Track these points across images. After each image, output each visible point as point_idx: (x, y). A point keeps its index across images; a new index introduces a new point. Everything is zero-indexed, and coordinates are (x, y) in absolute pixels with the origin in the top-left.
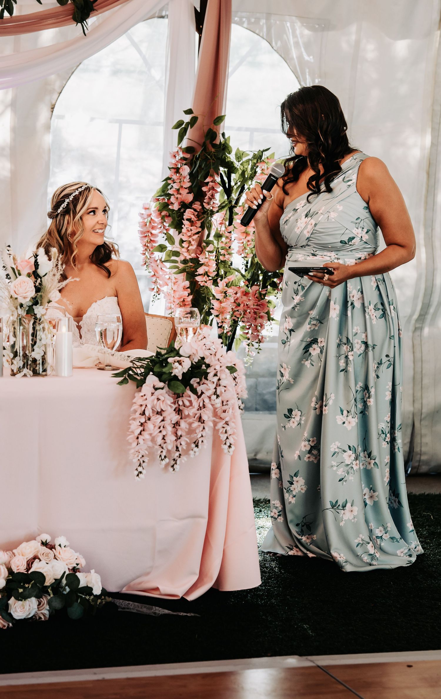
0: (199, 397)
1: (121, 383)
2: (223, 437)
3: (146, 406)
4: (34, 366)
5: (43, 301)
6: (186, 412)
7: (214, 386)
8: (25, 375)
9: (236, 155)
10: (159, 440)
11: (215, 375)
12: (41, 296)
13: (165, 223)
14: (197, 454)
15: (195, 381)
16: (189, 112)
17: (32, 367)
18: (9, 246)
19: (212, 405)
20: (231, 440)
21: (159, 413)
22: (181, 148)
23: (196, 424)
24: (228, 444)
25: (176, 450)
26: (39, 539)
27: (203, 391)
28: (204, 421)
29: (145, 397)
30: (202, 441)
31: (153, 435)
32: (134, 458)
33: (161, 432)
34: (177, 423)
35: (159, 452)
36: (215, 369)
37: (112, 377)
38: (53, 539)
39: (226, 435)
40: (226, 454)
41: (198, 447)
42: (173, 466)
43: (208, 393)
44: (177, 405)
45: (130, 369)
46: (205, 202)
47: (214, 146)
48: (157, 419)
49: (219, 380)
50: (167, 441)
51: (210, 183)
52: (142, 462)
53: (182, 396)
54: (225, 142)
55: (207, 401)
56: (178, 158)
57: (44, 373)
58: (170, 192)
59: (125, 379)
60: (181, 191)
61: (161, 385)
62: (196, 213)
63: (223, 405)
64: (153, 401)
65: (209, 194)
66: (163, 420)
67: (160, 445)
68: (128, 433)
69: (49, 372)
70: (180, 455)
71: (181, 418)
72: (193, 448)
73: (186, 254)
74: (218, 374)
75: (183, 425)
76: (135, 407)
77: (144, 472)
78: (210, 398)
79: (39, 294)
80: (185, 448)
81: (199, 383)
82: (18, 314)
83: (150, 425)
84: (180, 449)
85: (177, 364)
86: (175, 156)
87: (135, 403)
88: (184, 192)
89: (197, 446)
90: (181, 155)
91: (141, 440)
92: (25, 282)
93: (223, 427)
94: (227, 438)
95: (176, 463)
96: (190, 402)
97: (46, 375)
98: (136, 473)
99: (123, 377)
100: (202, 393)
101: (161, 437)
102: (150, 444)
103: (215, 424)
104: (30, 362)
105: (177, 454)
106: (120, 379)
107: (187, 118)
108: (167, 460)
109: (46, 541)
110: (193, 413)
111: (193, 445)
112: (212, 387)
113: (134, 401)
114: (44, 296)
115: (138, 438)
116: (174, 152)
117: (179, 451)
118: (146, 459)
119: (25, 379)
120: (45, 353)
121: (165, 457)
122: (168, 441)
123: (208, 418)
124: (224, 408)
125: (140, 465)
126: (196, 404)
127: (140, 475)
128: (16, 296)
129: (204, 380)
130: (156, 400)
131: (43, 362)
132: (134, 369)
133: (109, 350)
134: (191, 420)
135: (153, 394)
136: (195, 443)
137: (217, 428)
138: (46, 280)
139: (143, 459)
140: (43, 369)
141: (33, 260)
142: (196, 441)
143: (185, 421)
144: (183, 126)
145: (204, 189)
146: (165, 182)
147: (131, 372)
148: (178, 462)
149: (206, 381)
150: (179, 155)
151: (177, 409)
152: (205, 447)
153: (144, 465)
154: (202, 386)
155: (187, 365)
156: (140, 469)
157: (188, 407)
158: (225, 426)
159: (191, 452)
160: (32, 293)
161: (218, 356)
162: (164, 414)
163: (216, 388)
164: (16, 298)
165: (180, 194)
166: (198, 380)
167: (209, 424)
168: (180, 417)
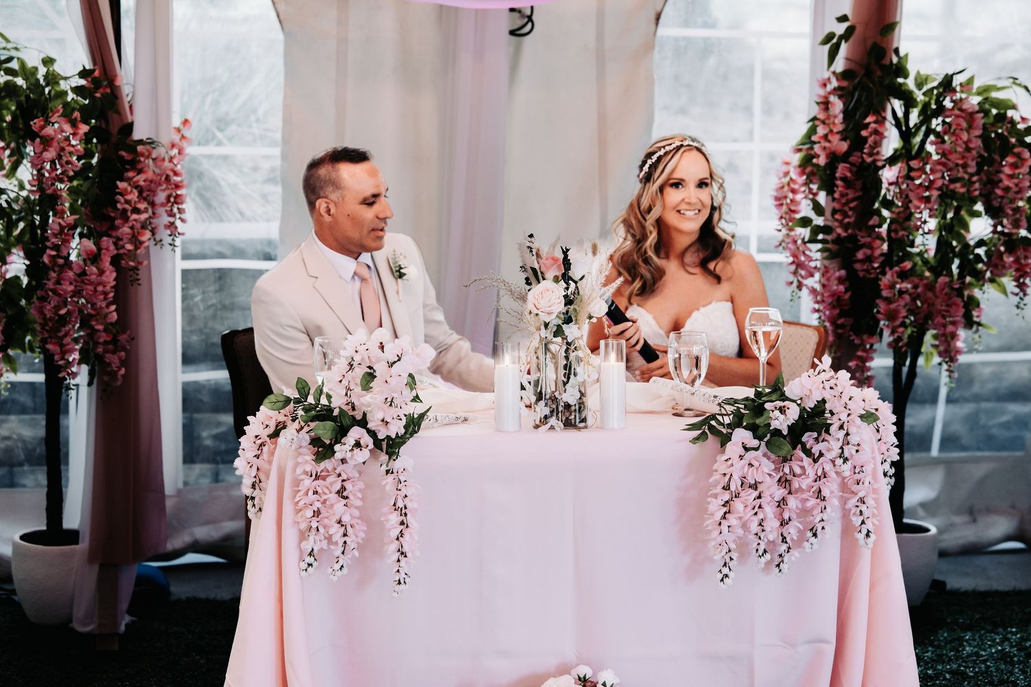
0: (815, 461)
1: (695, 440)
2: (857, 521)
3: (731, 475)
4: (568, 414)
5: (579, 317)
6: (795, 485)
7: (840, 444)
8: (552, 428)
9: (916, 80)
10: (754, 527)
11: (841, 427)
12: (575, 310)
13: (811, 186)
14: (815, 547)
15: (810, 436)
16: (843, 19)
17: (564, 416)
18: (531, 236)
19: (837, 473)
20: (869, 525)
21: (754, 486)
22: (834, 73)
23: (812, 502)
24: (865, 532)
25: (782, 541)
26: (574, 673)
27: (823, 451)
28: (824, 497)
29: (730, 462)
30: (823, 528)
31: (744, 520)
32: (715, 555)
33: (756, 514)
34: (783, 499)
35: (755, 544)
36: (840, 420)
37: (684, 430)
38: (595, 674)
39: (861, 518)
40: (861, 546)
41: (816, 537)
42: (778, 565)
43: (829, 456)
44: (781, 474)
45: (713, 417)
46: (865, 153)
47: (883, 67)
48: (749, 495)
49: (847, 434)
50: (765, 528)
51: (873, 125)
52: (728, 560)
53: (791, 460)
54: (899, 62)
55: (828, 467)
56: (829, 88)
57: (582, 425)
58: (814, 138)
59: (704, 433)
60: (830, 137)
61: (755, 443)
62: (854, 169)
63: (855, 473)
64: (743, 467)
65: (871, 140)
66: (759, 497)
67: (757, 534)
68: (706, 516)
69: (590, 421)
70: (789, 548)
71: (790, 493)
72: (809, 538)
73: (839, 230)
74: (845, 427)
75: (793, 502)
76: (716, 476)
77: (731, 574)
78: (833, 462)
79: (572, 307)
80: (795, 538)
81: (817, 440)
82: (541, 337)
83: (738, 505)
84: (788, 540)
85: (777, 413)
86: (825, 85)
87: (716, 471)
88: (835, 139)
89: (815, 535)
90: (835, 83)
91: (724, 528)
92: (548, 291)
93: (857, 506)
94: (863, 522)
95: (783, 561)
96: (802, 468)
97: (586, 427)
98: (720, 576)
99: (701, 429)
100: (821, 455)
101: (756, 523)
102: (740, 532)
103: (844, 501)
104: (561, 409)
105: (784, 547)
106: (697, 433)
107: (840, 29)
108: (768, 556)
109: (585, 677)
110: (807, 485)
111: (810, 534)
112: (835, 446)
113: (715, 466)
114: (580, 311)
115: (720, 524)
116: (824, 80)
117: (786, 542)
118: (734, 555)
119: (552, 433)
120: (582, 395)
121: (765, 551)
122: (768, 529)
123: (831, 493)
124: (857, 477)
125: (725, 565)
126: (810, 471)
127: (726, 580)
128: (535, 311)
129: (824, 435)
130: (746, 467)
131: (580, 408)
132: (720, 418)
133: (688, 387)
134: (805, 496)
135: (741, 457)
136: (811, 530)
137: (847, 507)
138: (584, 286)
139: (730, 554)
140: (579, 419)
141: (561, 256)
142: (813, 528)
143: (796, 498)
144: (835, 41)
145: (864, 133)
146: (811, 124)
147: (713, 423)
148: (786, 559)
149: (827, 437)
150: (830, 83)
151: (783, 479)
152: (827, 537)
153: (731, 564)
154: (820, 444)
155: (793, 413)
156: (725, 570)
157: (800, 476)
158: (859, 504)
159: (807, 545)
160: (560, 307)
161: (845, 398)
162: (760, 488)
163: (842, 448)
164: (537, 315)
165: (829, 141)
166: (815, 435)
167: (834, 503)
168: (787, 492)
